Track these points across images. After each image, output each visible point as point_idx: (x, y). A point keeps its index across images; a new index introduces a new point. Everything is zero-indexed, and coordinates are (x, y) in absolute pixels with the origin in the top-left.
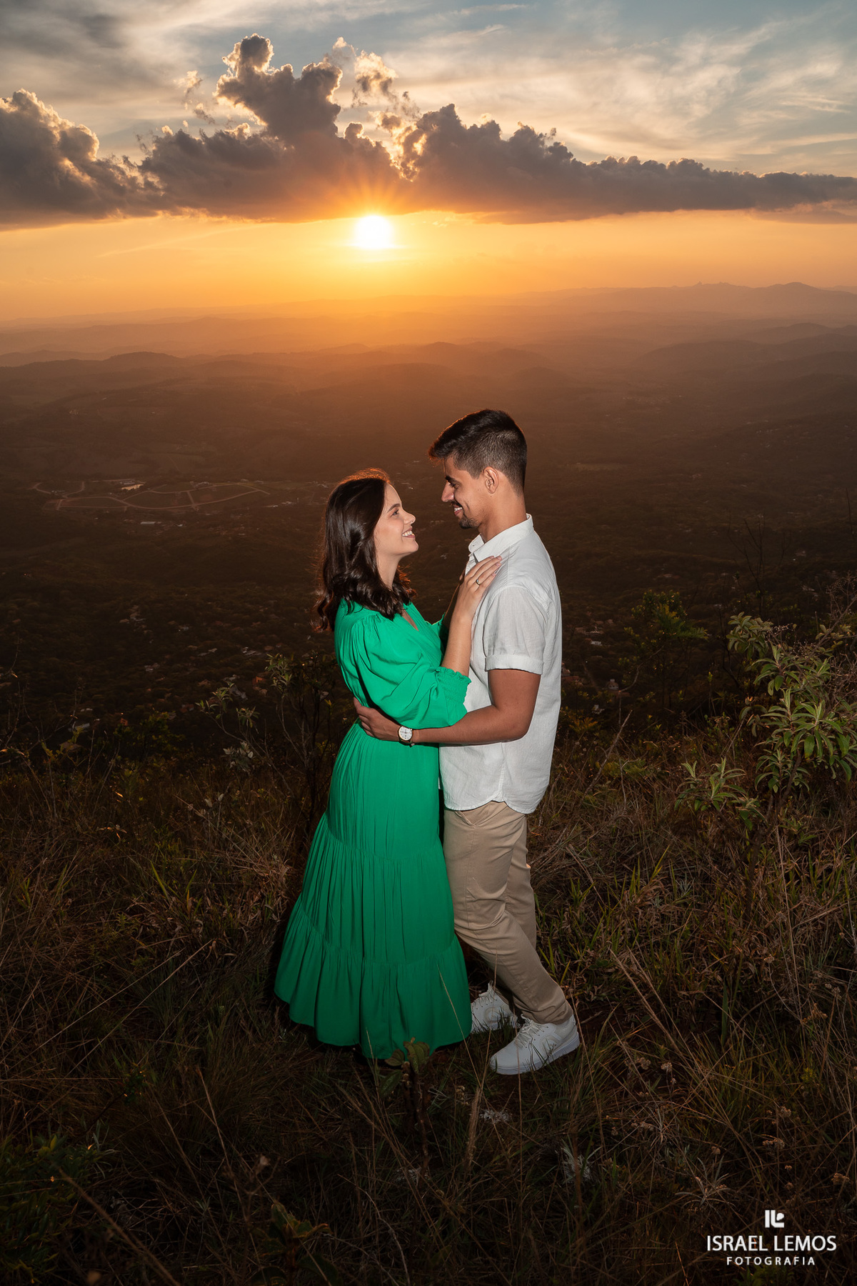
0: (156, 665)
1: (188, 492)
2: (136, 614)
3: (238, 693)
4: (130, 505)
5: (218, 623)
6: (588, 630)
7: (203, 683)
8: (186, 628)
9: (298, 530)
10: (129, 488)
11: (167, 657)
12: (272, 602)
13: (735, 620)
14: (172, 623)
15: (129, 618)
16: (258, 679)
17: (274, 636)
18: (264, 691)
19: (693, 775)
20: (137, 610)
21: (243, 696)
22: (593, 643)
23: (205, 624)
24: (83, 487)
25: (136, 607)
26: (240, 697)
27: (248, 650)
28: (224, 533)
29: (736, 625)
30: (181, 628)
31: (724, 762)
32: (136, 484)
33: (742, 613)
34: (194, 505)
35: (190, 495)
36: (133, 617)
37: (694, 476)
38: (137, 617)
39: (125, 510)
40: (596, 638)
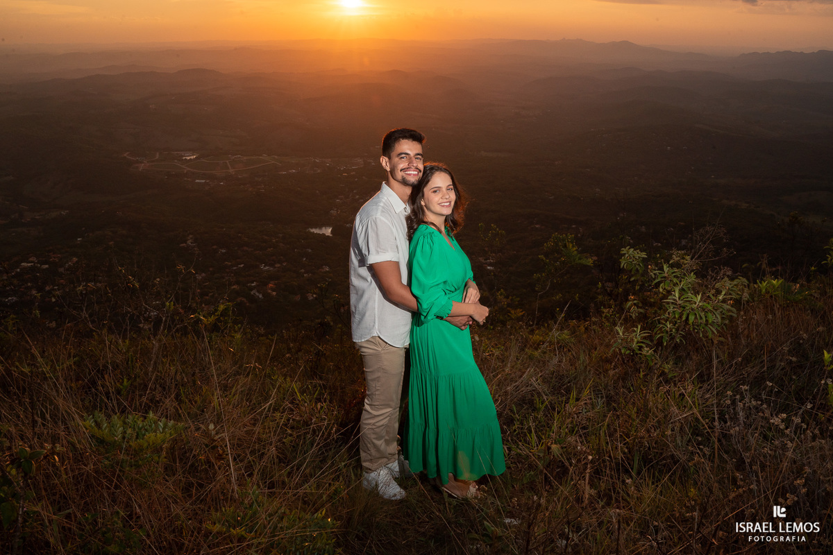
0: (204, 275)
1: (227, 161)
2: (190, 241)
3: (257, 294)
4: (189, 169)
5: (245, 248)
6: (485, 260)
7: (234, 287)
8: (224, 251)
9: (299, 189)
10: (188, 158)
11: (211, 269)
12: (281, 235)
13: (624, 251)
14: (215, 247)
15: (186, 243)
16: (270, 285)
17: (282, 257)
18: (274, 293)
19: (621, 334)
20: (191, 238)
21: (261, 296)
22: (489, 268)
23: (236, 248)
24: (157, 156)
25: (191, 236)
26: (258, 297)
27: (264, 266)
28: (250, 189)
29: (625, 254)
30: (220, 250)
31: (639, 327)
32: (193, 155)
33: (628, 247)
34: (231, 171)
35: (228, 164)
36: (189, 242)
37: (556, 163)
38: (192, 243)
39: (185, 172)
40: (490, 264)
